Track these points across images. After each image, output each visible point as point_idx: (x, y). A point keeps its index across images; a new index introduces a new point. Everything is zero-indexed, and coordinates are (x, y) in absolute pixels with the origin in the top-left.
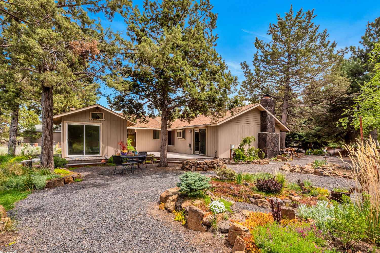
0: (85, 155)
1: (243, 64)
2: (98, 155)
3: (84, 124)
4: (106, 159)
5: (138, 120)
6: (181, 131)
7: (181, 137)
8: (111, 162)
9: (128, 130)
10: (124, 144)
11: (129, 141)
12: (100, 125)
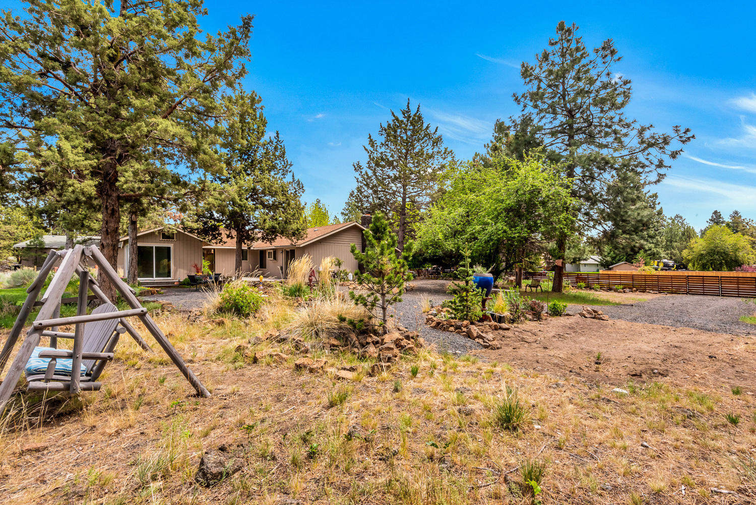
0: (155, 278)
1: (355, 165)
2: (169, 278)
3: (154, 245)
4: (179, 282)
5: (214, 241)
6: (272, 251)
7: (272, 259)
8: (184, 284)
9: (204, 249)
10: (199, 266)
11: (206, 263)
12: (171, 246)
